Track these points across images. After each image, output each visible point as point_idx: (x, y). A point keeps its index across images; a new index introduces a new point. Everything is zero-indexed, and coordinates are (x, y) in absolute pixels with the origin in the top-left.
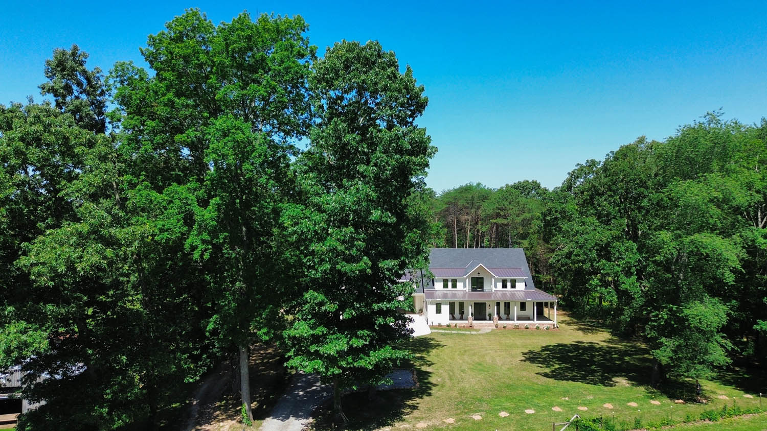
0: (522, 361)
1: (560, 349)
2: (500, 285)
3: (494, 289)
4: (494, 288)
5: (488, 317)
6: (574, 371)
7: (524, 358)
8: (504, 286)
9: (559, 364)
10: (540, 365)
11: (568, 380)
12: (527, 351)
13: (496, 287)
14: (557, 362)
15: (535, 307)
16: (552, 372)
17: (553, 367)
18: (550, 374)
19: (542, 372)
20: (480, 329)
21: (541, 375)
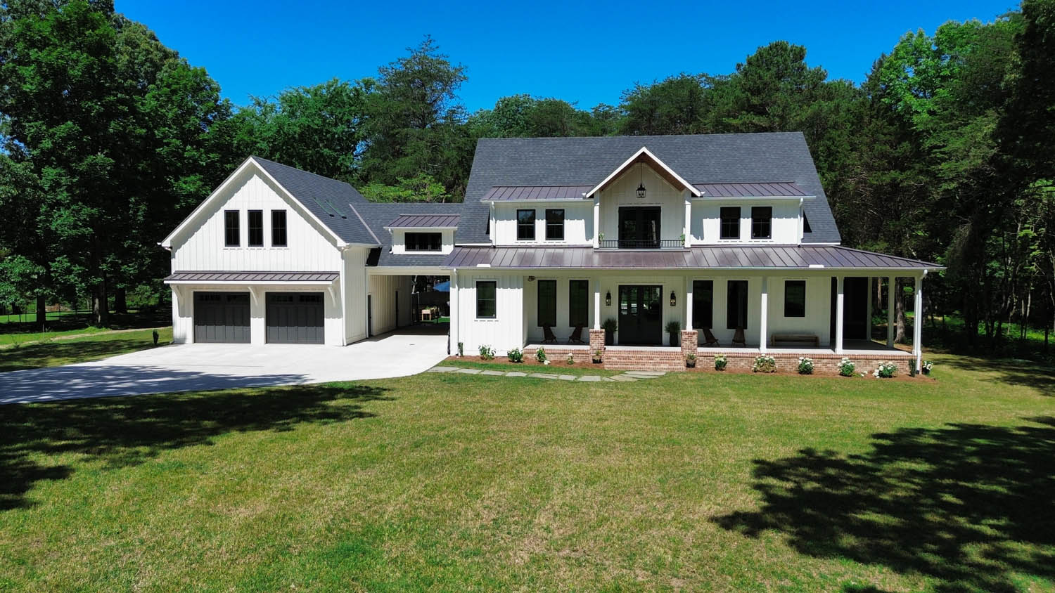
1: (989, 456)
2: (712, 227)
3: (690, 240)
8: (730, 230)
13: (697, 231)
15: (840, 298)
20: (624, 371)
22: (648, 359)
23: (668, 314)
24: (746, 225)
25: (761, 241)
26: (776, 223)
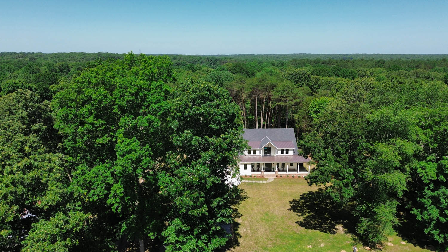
0: (289, 209)
1: (310, 198)
2: (280, 152)
4: (276, 153)
5: (272, 170)
6: (315, 219)
7: (290, 207)
8: (282, 153)
9: (309, 212)
10: (298, 214)
11: (311, 228)
12: (291, 200)
13: (277, 153)
14: (308, 211)
15: (299, 166)
16: (304, 220)
17: (305, 216)
18: (303, 222)
19: (299, 220)
20: (267, 179)
21: (298, 224)
22: (271, 176)
23: (273, 167)
24: (285, 152)
25: (287, 155)
26: (289, 152)
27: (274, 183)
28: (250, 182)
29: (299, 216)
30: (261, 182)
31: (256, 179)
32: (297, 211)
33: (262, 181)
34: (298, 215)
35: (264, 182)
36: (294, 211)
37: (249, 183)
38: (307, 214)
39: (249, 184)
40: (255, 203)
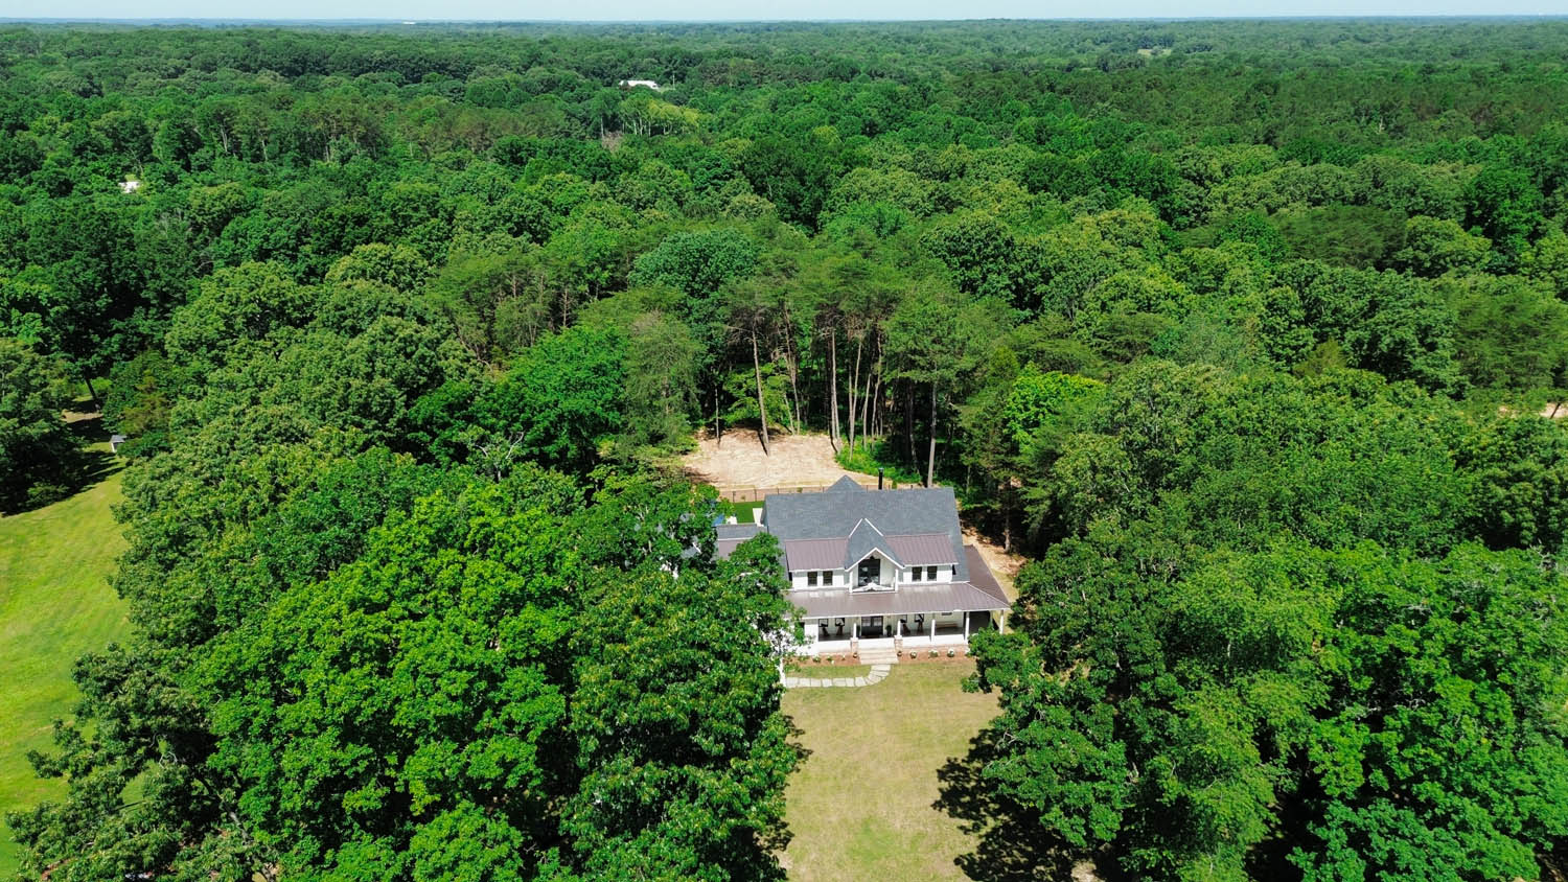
0: (935, 806)
2: (908, 576)
4: (895, 580)
5: (885, 633)
6: (1015, 840)
7: (938, 796)
9: (995, 815)
10: (964, 822)
13: (901, 579)
14: (992, 807)
15: (967, 618)
16: (982, 848)
17: (983, 831)
18: (977, 857)
19: (965, 851)
20: (870, 666)
21: (964, 867)
22: (879, 653)
23: (886, 624)
24: (924, 574)
25: (931, 583)
26: (939, 573)
27: (890, 683)
28: (815, 683)
29: (966, 831)
30: (850, 682)
31: (836, 673)
32: (959, 810)
33: (854, 677)
34: (962, 828)
35: (860, 682)
36: (952, 814)
37: (812, 689)
38: (991, 822)
39: (813, 693)
40: (831, 783)
